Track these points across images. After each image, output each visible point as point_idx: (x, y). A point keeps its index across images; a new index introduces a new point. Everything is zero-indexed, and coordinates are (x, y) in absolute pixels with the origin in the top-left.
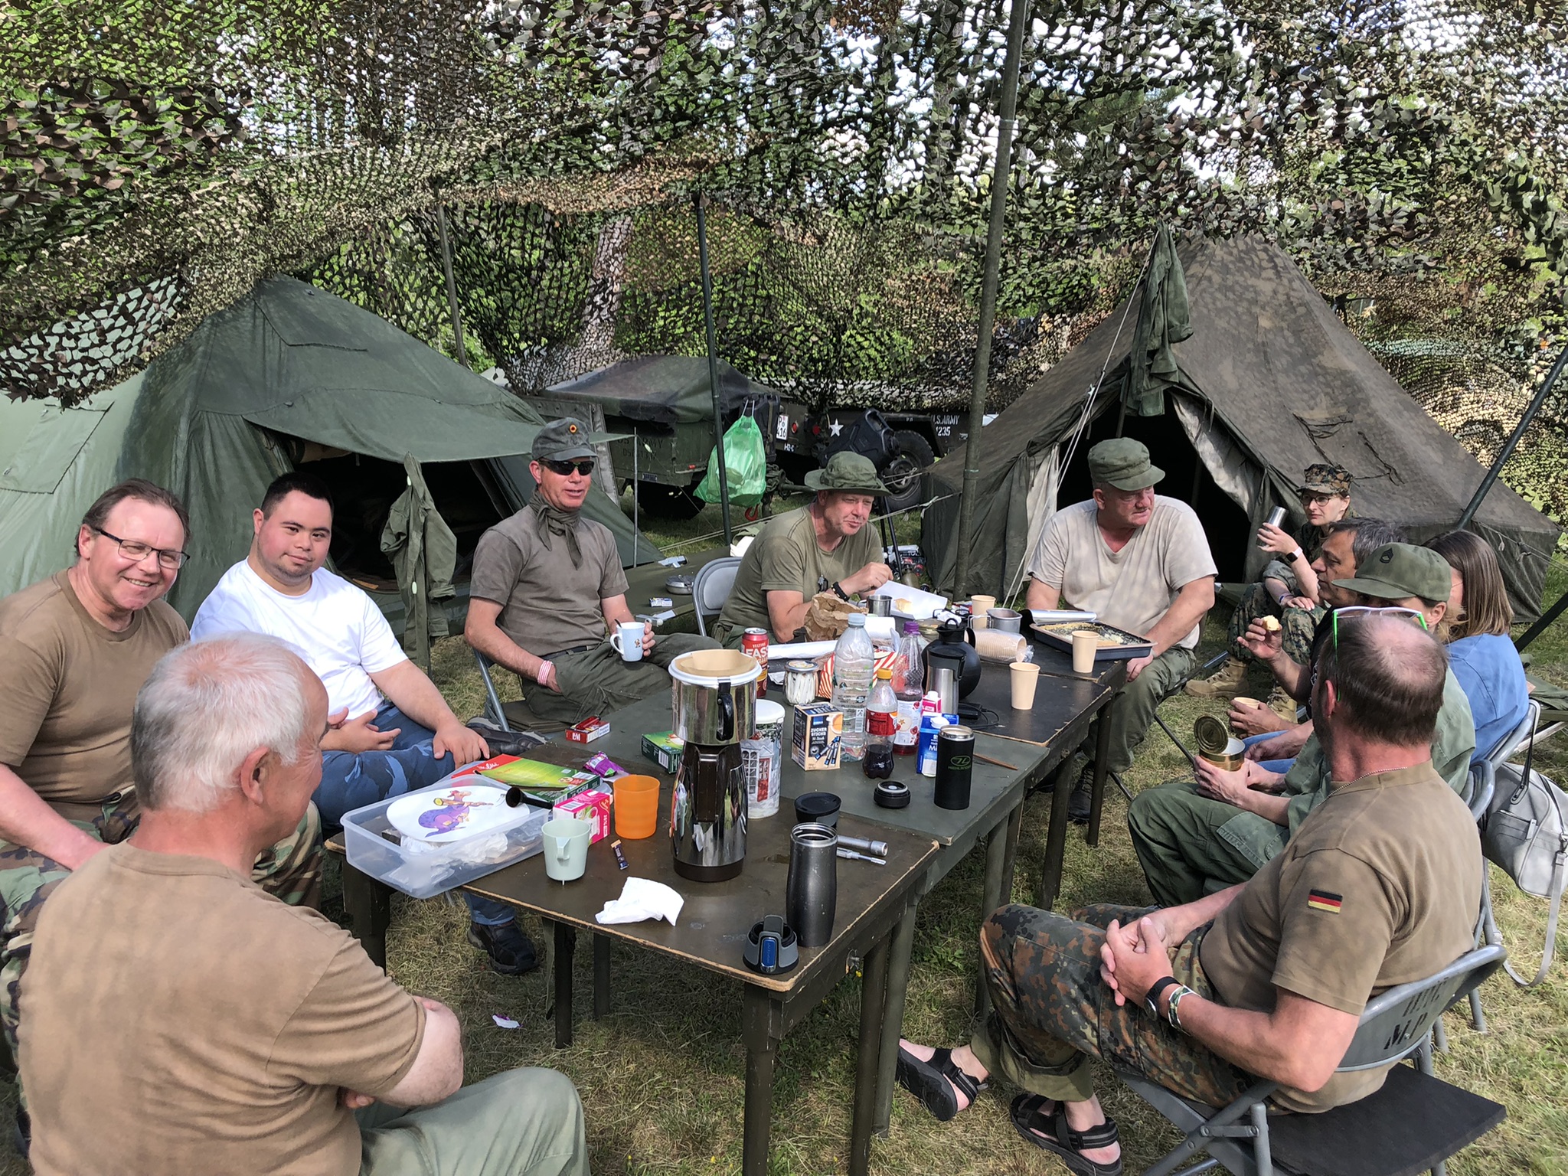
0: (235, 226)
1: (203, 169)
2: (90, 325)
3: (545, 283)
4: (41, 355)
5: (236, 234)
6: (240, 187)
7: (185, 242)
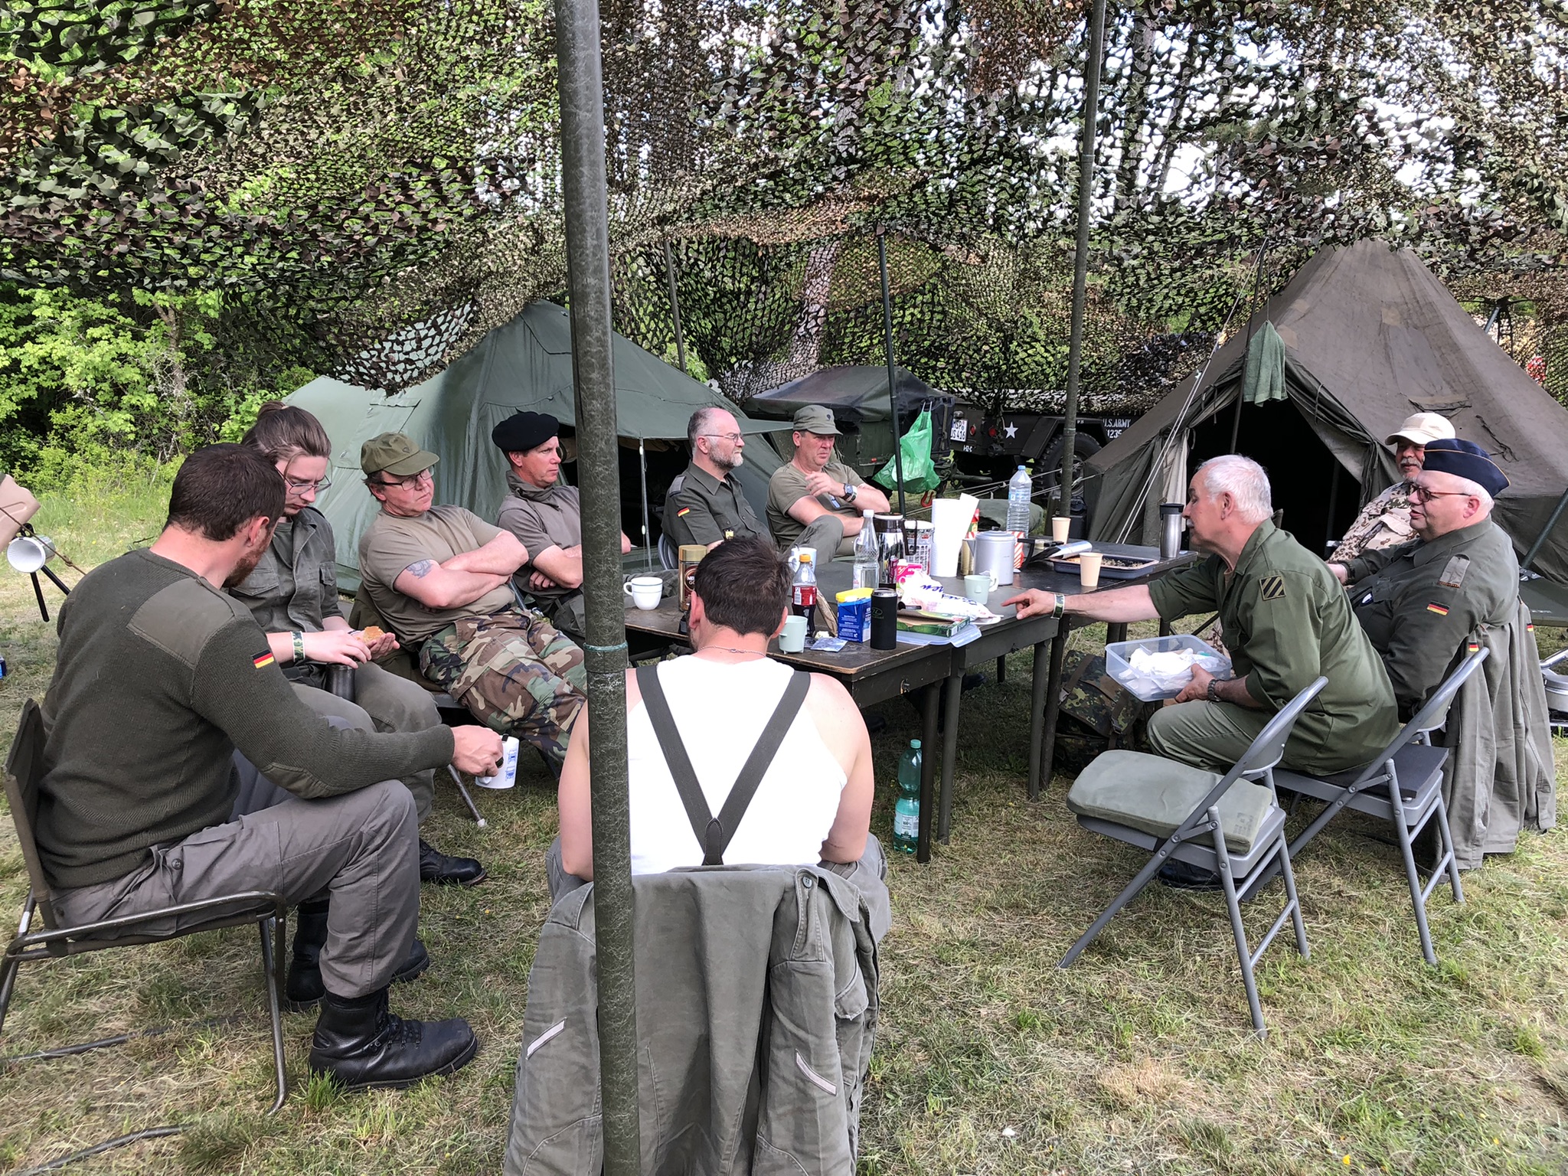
0: (515, 261)
1: (499, 216)
2: (412, 335)
3: (751, 306)
4: (379, 357)
5: (515, 264)
6: (521, 228)
7: (480, 271)
